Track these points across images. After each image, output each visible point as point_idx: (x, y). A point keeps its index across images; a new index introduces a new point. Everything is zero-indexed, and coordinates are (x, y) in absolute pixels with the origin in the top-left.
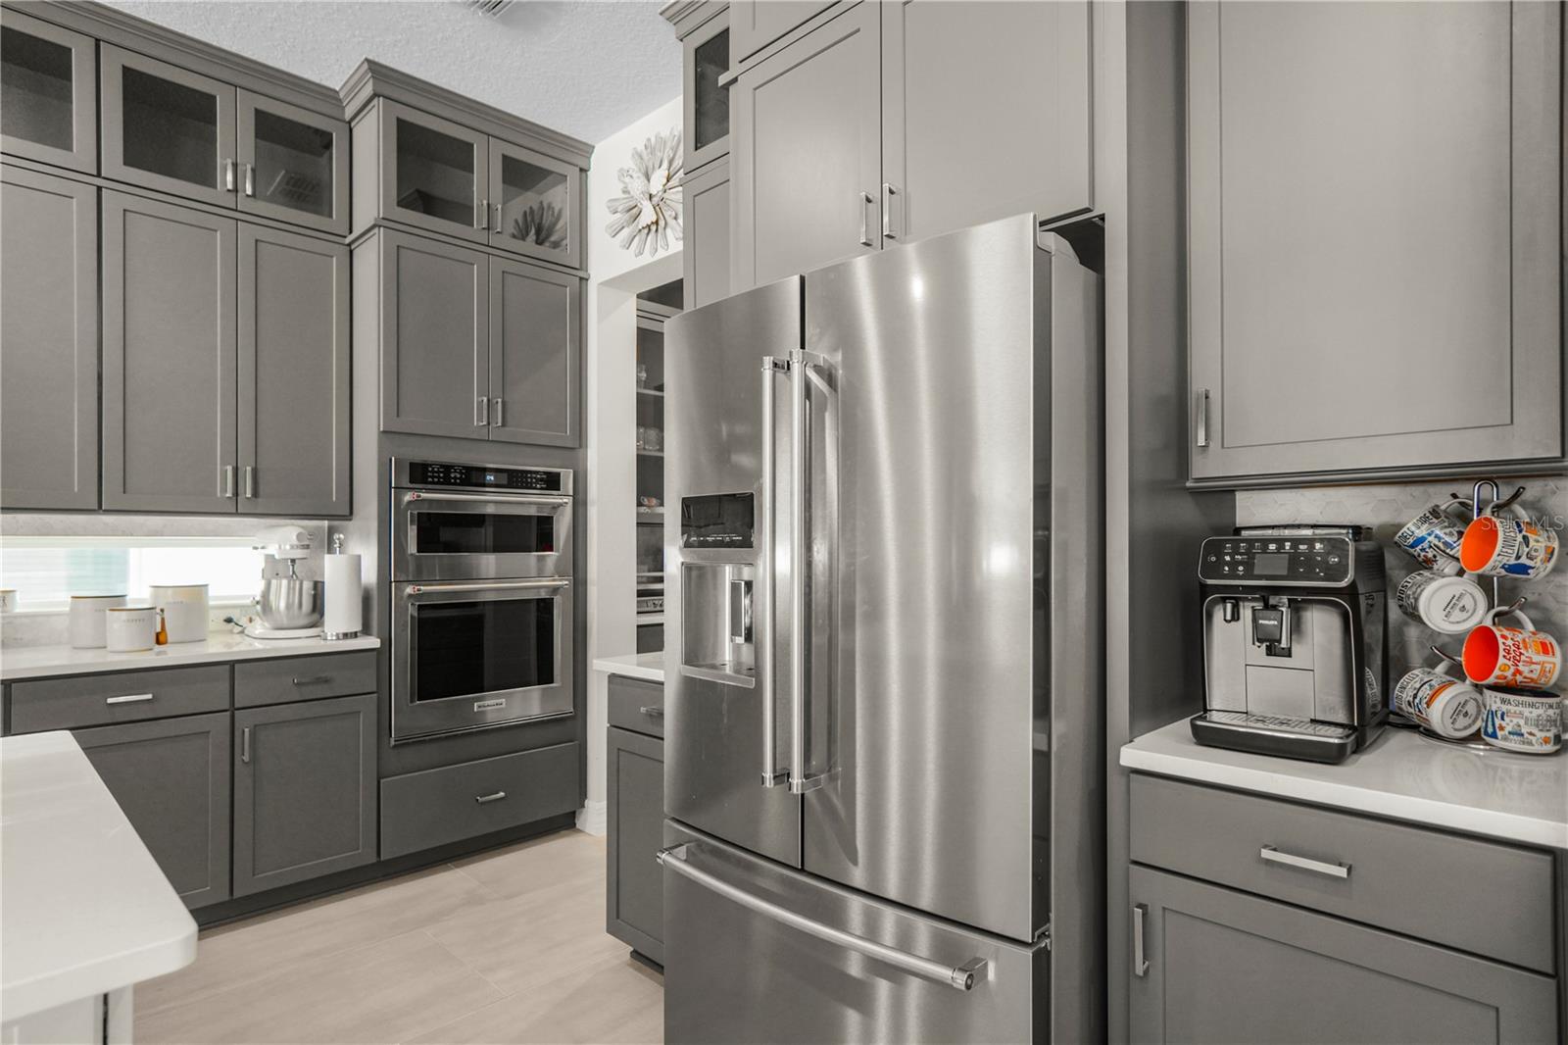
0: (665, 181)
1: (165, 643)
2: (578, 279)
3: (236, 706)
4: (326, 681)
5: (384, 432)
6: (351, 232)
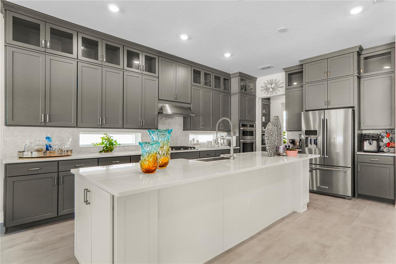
0: (274, 86)
2: (255, 97)
5: (240, 120)
6: (230, 93)
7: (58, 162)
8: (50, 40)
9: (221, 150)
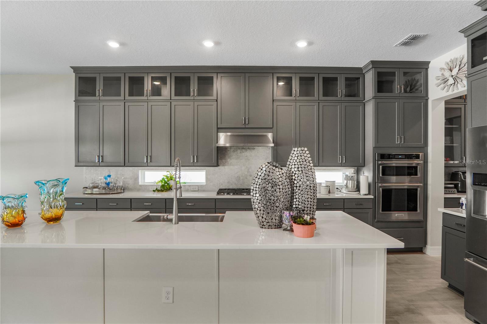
0: (458, 71)
1: (330, 193)
2: (425, 100)
3: (345, 208)
4: (362, 204)
5: (375, 147)
6: (364, 100)
7: (97, 199)
8: (102, 89)
9: (326, 199)
